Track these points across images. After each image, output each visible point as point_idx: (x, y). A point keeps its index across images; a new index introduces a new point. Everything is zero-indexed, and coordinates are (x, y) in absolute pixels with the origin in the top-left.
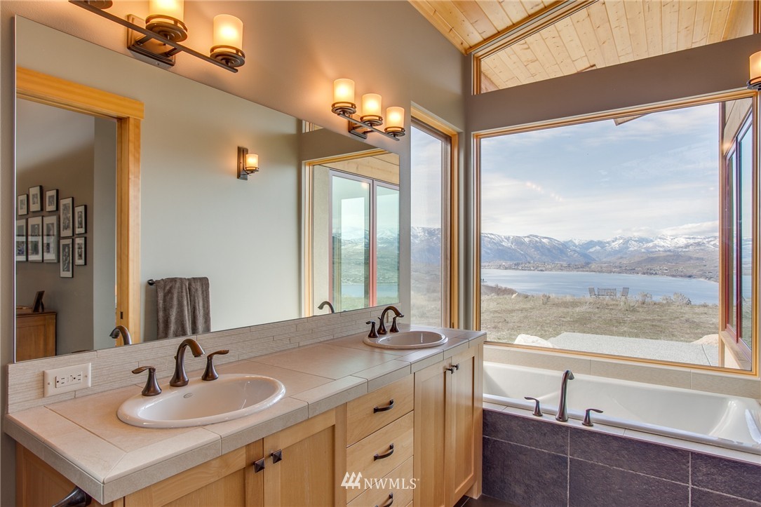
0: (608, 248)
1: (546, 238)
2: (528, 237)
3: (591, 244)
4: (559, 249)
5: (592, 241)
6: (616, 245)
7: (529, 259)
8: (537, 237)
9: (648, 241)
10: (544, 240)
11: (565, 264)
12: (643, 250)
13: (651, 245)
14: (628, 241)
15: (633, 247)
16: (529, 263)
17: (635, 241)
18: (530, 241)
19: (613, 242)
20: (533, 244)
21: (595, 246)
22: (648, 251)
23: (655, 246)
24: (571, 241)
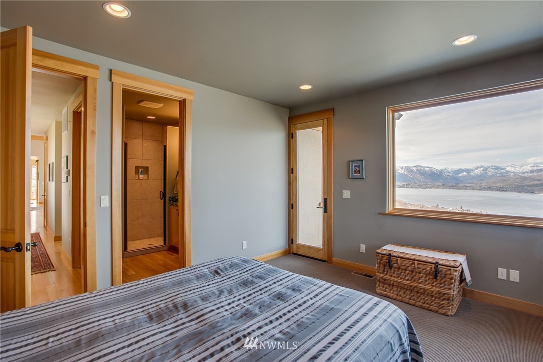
0: (472, 173)
1: (427, 167)
2: (416, 167)
3: (460, 171)
4: (437, 174)
5: (461, 169)
6: (478, 172)
7: (416, 181)
8: (422, 166)
9: (502, 169)
10: (427, 169)
11: (441, 184)
12: (498, 175)
13: (504, 171)
14: (487, 169)
15: (491, 172)
16: (416, 183)
17: (493, 169)
18: (417, 169)
19: (476, 169)
20: (419, 171)
21: (463, 172)
22: (502, 175)
23: (508, 172)
24: (446, 169)
